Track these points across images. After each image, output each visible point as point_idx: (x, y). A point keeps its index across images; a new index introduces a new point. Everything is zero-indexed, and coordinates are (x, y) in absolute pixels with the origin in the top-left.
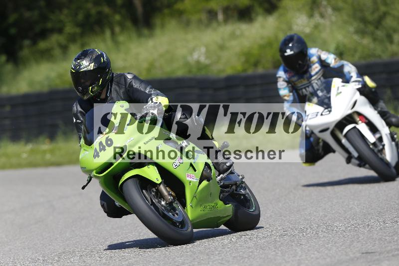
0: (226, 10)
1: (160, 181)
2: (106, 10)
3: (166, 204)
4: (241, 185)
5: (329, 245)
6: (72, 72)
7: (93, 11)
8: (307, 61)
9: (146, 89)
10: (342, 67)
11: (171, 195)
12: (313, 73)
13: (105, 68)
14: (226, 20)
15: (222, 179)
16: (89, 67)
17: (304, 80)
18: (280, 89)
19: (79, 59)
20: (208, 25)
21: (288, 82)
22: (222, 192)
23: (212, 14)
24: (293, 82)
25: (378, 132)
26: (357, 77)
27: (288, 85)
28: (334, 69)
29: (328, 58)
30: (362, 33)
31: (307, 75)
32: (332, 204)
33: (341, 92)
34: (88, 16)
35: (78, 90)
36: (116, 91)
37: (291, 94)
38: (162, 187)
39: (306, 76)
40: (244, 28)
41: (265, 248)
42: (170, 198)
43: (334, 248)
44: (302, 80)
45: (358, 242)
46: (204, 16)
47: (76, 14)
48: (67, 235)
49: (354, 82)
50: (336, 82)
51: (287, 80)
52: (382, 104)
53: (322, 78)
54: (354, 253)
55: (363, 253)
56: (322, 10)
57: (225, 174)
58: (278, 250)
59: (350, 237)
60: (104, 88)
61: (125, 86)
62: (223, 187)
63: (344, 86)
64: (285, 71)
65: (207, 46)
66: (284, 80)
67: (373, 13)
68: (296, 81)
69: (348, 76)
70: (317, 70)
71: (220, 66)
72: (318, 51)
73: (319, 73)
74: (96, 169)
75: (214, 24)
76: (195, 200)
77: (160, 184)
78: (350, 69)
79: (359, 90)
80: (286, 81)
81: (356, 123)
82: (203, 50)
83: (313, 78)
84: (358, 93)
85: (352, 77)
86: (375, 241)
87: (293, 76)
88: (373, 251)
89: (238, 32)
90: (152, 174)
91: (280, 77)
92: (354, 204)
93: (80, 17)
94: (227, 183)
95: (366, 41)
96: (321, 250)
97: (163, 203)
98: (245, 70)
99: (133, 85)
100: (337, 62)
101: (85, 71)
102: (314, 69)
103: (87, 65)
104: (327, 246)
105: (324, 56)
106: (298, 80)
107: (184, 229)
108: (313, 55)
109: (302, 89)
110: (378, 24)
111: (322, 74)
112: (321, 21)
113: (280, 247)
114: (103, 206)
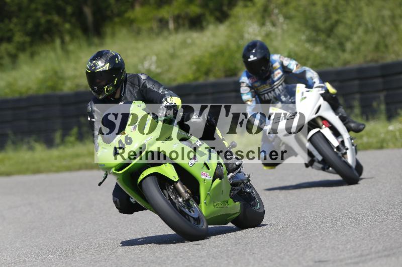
0: (177, 19)
1: (177, 179)
2: (56, 18)
3: (183, 201)
4: (247, 183)
5: (283, 253)
6: (87, 73)
7: (43, 20)
8: (269, 67)
9: (159, 89)
10: (304, 72)
11: (187, 192)
12: (276, 78)
13: (119, 69)
14: (177, 29)
15: (232, 177)
16: (104, 67)
17: (267, 85)
18: (243, 94)
19: (94, 60)
20: (158, 34)
21: (251, 87)
22: (232, 190)
23: (163, 23)
24: (256, 87)
25: (340, 137)
26: (320, 83)
27: (251, 90)
28: (296, 75)
29: (290, 64)
30: (314, 41)
31: (270, 81)
32: (285, 213)
33: (306, 97)
34: (37, 25)
35: (93, 89)
36: (130, 91)
37: (254, 99)
38: (179, 185)
39: (268, 81)
40: (194, 36)
41: (217, 258)
42: (187, 196)
43: (287, 257)
44: (265, 85)
45: (311, 251)
46: (155, 25)
47: (26, 23)
48: (18, 245)
49: (317, 87)
50: (300, 88)
51: (250, 85)
52: (341, 110)
53: (284, 84)
54: (307, 262)
55: (316, 262)
56: (274, 18)
57: (235, 173)
58: (231, 259)
59: (302, 245)
60: (118, 88)
61: (139, 86)
62: (232, 185)
63: (308, 91)
64: (249, 77)
65: (157, 55)
66: (247, 86)
67: (325, 21)
68: (259, 86)
69: (310, 82)
70: (279, 76)
71: (171, 75)
72: (280, 57)
73: (281, 79)
74: (115, 167)
75: (165, 33)
76: (209, 197)
77: (177, 182)
78: (312, 74)
79: (322, 95)
80: (249, 87)
81: (320, 128)
82: (154, 58)
83: (276, 83)
84: (321, 98)
85: (315, 82)
86: (328, 250)
87: (256, 82)
88: (325, 260)
89: (189, 41)
90: (169, 171)
91: (243, 82)
92: (306, 212)
93: (30, 25)
94: (236, 181)
95: (318, 49)
96: (274, 258)
97: (180, 200)
98: (196, 79)
99: (146, 86)
100: (298, 68)
101: (100, 71)
102: (277, 76)
103: (102, 65)
104: (279, 255)
105: (286, 62)
106: (261, 85)
107: (200, 226)
108: (275, 61)
109: (264, 94)
110: (330, 32)
111: (283, 80)
112: (273, 29)
113: (233, 256)
114: (115, 202)
